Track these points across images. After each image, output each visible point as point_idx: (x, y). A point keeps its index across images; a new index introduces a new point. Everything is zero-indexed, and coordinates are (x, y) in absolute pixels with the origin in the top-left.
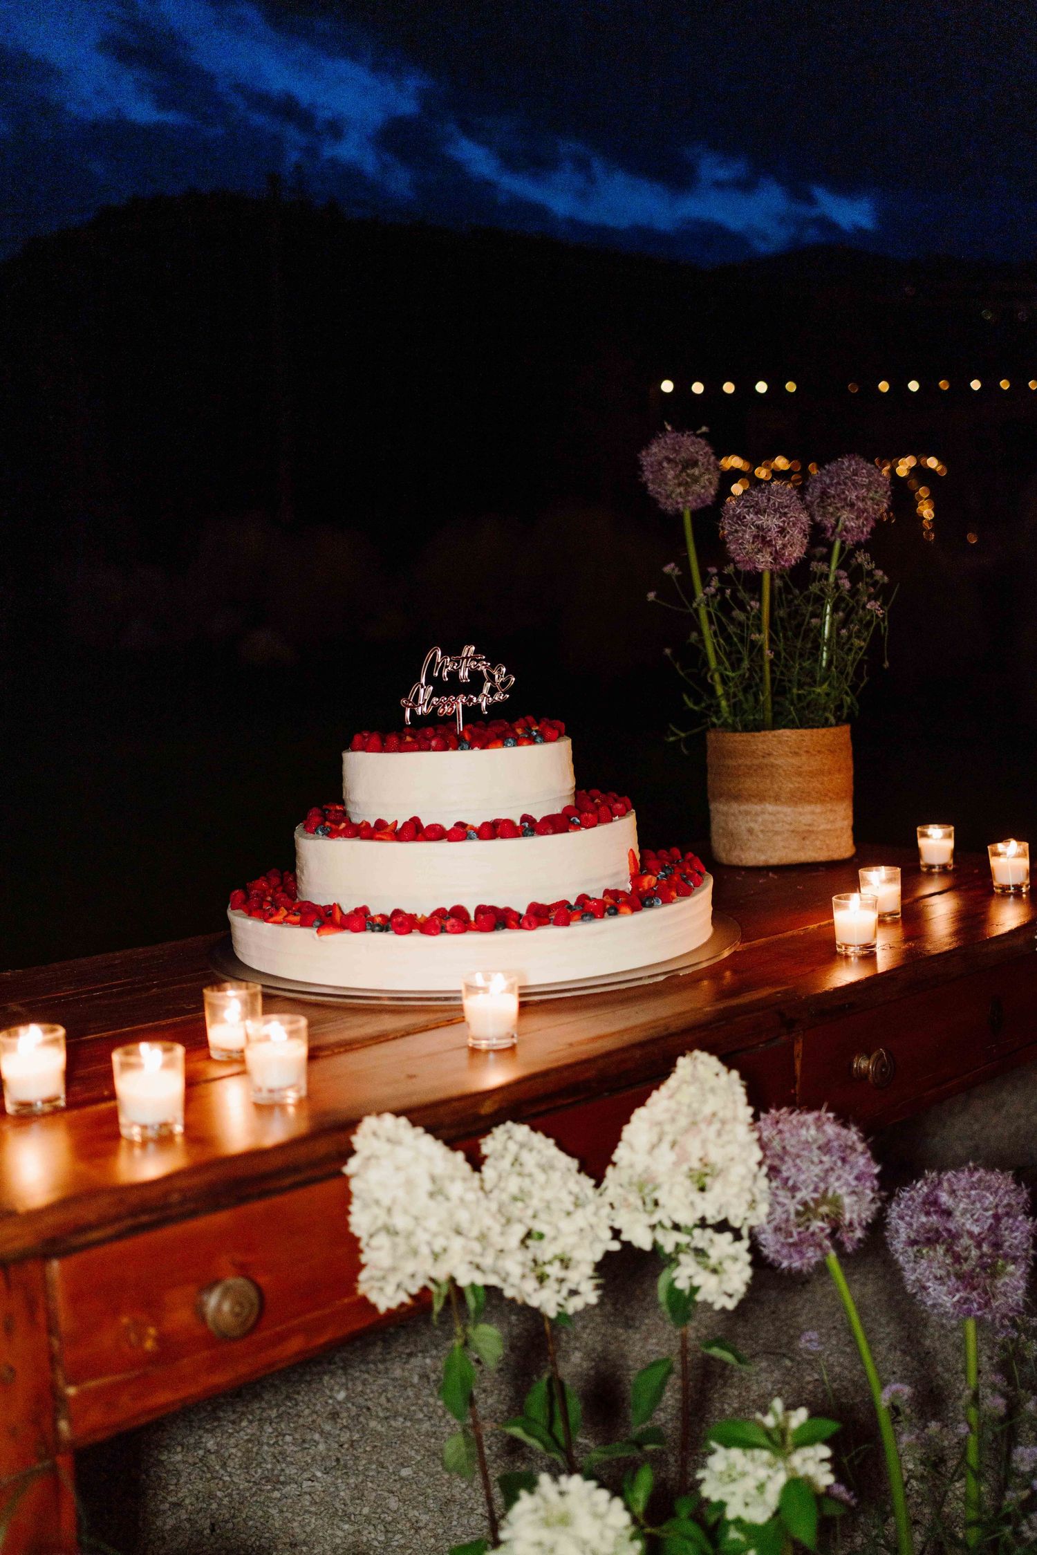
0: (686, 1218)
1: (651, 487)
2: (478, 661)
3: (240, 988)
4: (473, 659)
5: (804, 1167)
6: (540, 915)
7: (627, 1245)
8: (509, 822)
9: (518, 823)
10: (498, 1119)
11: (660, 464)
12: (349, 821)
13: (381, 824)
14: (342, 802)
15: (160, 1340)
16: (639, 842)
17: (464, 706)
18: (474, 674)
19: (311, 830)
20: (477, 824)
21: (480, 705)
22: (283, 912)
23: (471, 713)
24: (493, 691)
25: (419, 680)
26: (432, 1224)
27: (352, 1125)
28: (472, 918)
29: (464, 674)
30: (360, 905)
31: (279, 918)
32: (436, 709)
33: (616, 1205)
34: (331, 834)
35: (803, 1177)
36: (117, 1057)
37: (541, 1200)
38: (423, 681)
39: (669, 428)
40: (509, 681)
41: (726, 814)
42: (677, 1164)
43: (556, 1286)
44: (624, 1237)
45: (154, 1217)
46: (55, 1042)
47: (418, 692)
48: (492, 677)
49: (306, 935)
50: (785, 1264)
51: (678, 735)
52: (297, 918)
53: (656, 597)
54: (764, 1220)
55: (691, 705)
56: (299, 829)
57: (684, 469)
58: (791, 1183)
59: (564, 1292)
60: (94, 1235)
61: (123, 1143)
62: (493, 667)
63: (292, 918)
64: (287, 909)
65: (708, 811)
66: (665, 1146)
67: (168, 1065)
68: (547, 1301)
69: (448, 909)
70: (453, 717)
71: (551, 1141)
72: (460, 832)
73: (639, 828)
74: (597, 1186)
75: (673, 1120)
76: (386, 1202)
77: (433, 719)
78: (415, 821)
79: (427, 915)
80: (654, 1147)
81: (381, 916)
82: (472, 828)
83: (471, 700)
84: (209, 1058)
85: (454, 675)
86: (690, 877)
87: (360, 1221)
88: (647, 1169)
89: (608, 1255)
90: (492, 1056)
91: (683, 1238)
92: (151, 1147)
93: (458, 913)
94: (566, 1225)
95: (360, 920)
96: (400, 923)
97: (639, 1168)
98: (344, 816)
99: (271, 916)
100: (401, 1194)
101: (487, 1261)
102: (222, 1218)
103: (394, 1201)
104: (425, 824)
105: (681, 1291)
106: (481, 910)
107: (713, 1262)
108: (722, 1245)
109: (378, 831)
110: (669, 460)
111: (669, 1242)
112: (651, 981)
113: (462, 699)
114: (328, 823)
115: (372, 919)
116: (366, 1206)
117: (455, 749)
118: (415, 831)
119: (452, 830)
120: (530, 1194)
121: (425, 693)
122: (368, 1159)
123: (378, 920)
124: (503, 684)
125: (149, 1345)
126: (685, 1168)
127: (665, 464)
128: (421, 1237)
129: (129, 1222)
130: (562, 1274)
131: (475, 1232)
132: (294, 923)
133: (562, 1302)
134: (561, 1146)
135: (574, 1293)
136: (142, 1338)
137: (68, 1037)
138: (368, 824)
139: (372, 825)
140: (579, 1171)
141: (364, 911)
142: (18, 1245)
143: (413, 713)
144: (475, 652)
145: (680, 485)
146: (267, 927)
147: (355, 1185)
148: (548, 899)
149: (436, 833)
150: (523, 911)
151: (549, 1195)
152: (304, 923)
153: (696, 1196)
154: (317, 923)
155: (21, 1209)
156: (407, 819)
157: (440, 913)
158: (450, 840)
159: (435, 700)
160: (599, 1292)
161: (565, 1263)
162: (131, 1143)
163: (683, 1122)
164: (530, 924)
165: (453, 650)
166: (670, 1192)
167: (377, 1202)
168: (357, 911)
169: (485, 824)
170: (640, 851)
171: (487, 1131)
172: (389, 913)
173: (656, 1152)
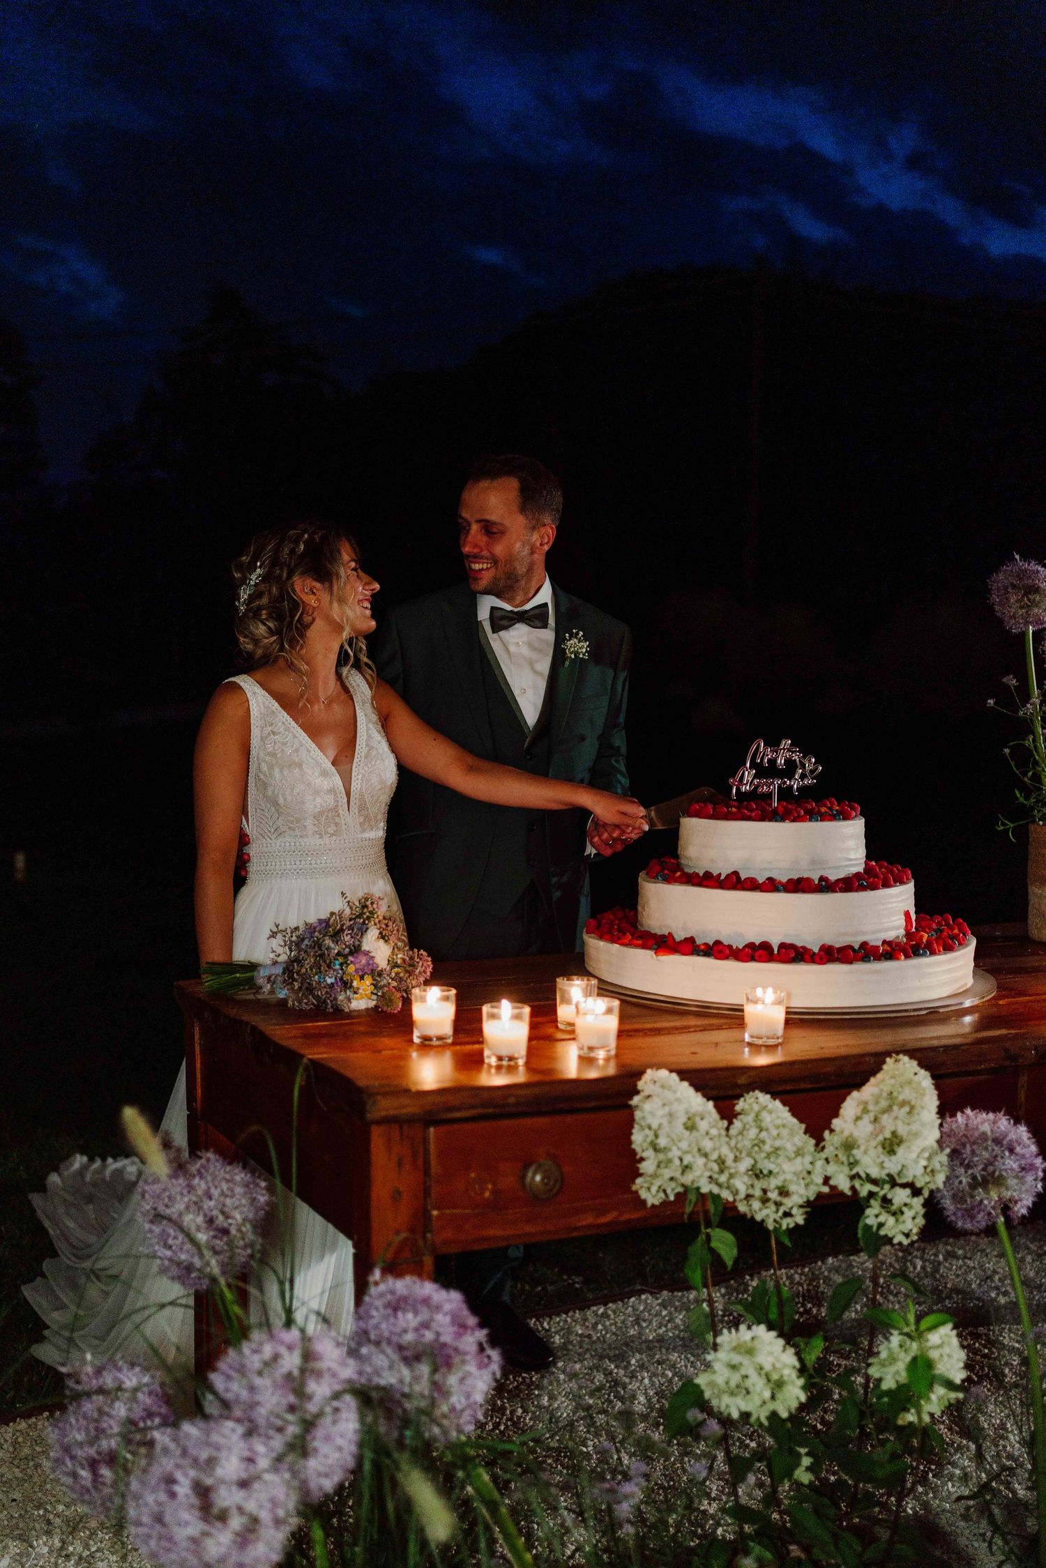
0: (875, 1173)
1: (997, 608)
2: (793, 752)
3: (583, 980)
4: (789, 750)
5: (978, 1152)
6: (829, 955)
7: (833, 1188)
8: (808, 880)
9: (817, 882)
10: (750, 1087)
11: (1006, 588)
12: (682, 870)
13: (708, 875)
14: (677, 857)
15: (493, 1192)
16: (916, 905)
17: (779, 787)
18: (789, 762)
19: (653, 877)
20: (784, 880)
21: (792, 786)
22: (629, 936)
23: (785, 793)
24: (803, 777)
25: (745, 764)
26: (684, 1145)
27: (639, 1074)
28: (776, 952)
29: (781, 761)
30: (688, 936)
31: (626, 941)
32: (757, 787)
33: (830, 1160)
34: (669, 880)
35: (975, 1159)
36: (486, 1009)
37: (772, 1147)
38: (748, 765)
39: (1017, 557)
40: (817, 769)
41: (1040, 897)
42: (874, 1135)
43: (774, 1208)
44: (832, 1182)
45: (497, 1111)
46: (446, 999)
47: (743, 773)
48: (803, 766)
49: (646, 955)
50: (960, 1224)
51: (1006, 825)
52: (640, 942)
53: (995, 703)
54: (941, 1186)
55: (1021, 800)
56: (642, 874)
57: (1026, 594)
58: (966, 1162)
59: (780, 1213)
60: (457, 1115)
61: (485, 1066)
62: (804, 757)
63: (636, 942)
64: (632, 935)
65: (1027, 893)
66: (867, 1118)
67: (517, 1017)
68: (766, 1215)
69: (757, 944)
70: (769, 796)
71: (787, 1108)
72: (771, 886)
73: (916, 894)
74: (817, 1145)
75: (877, 1103)
76: (655, 1126)
77: (753, 795)
78: (736, 873)
79: (741, 947)
80: (858, 1119)
81: (706, 944)
82: (780, 882)
83: (785, 783)
84: (557, 1027)
85: (773, 762)
86: (955, 937)
87: (639, 1138)
88: (851, 1136)
89: (820, 1196)
90: (763, 1049)
91: (874, 1189)
92: (504, 1070)
93: (766, 946)
94: (787, 1167)
95: (689, 947)
96: (718, 950)
97: (846, 1133)
98: (679, 867)
99: (619, 939)
100: (665, 1121)
101: (723, 1178)
102: (543, 1121)
103: (660, 1126)
104: (743, 876)
105: (871, 1227)
106: (783, 946)
107: (894, 1208)
108: (900, 1196)
109: (708, 880)
110: (1014, 586)
111: (864, 1189)
112: (916, 1013)
113: (778, 782)
114: (666, 872)
115: (698, 946)
116: (642, 1128)
117: (770, 820)
118: (734, 882)
119: (764, 883)
120: (763, 1142)
121: (748, 775)
122: (649, 1096)
123: (702, 947)
124: (812, 772)
125: (487, 1194)
126: (881, 1138)
127: (1010, 590)
128: (675, 1153)
129: (480, 1111)
130: (779, 1199)
131: (714, 1156)
132: (637, 946)
133: (778, 1219)
134: (794, 1113)
135: (787, 1214)
136: (483, 1190)
137: (457, 995)
138: (697, 874)
139: (701, 874)
140: (805, 1133)
141: (691, 940)
142: (410, 1110)
143: (738, 790)
144: (791, 745)
145: (1022, 607)
146: (616, 947)
147: (638, 1114)
148: (838, 943)
149: (751, 885)
150: (816, 950)
151: (778, 1143)
152: (644, 947)
153: (884, 1158)
154: (655, 947)
155: (413, 1089)
156: (730, 871)
157: (751, 946)
158: (762, 891)
159: (756, 781)
160: (804, 1216)
161: (784, 1192)
162: (490, 1066)
163: (884, 1104)
164: (821, 959)
165: (773, 743)
166: (865, 1152)
167: (650, 1128)
168: (686, 940)
169: (790, 880)
170: (916, 913)
171: (739, 1097)
172: (711, 943)
173: (859, 1123)
